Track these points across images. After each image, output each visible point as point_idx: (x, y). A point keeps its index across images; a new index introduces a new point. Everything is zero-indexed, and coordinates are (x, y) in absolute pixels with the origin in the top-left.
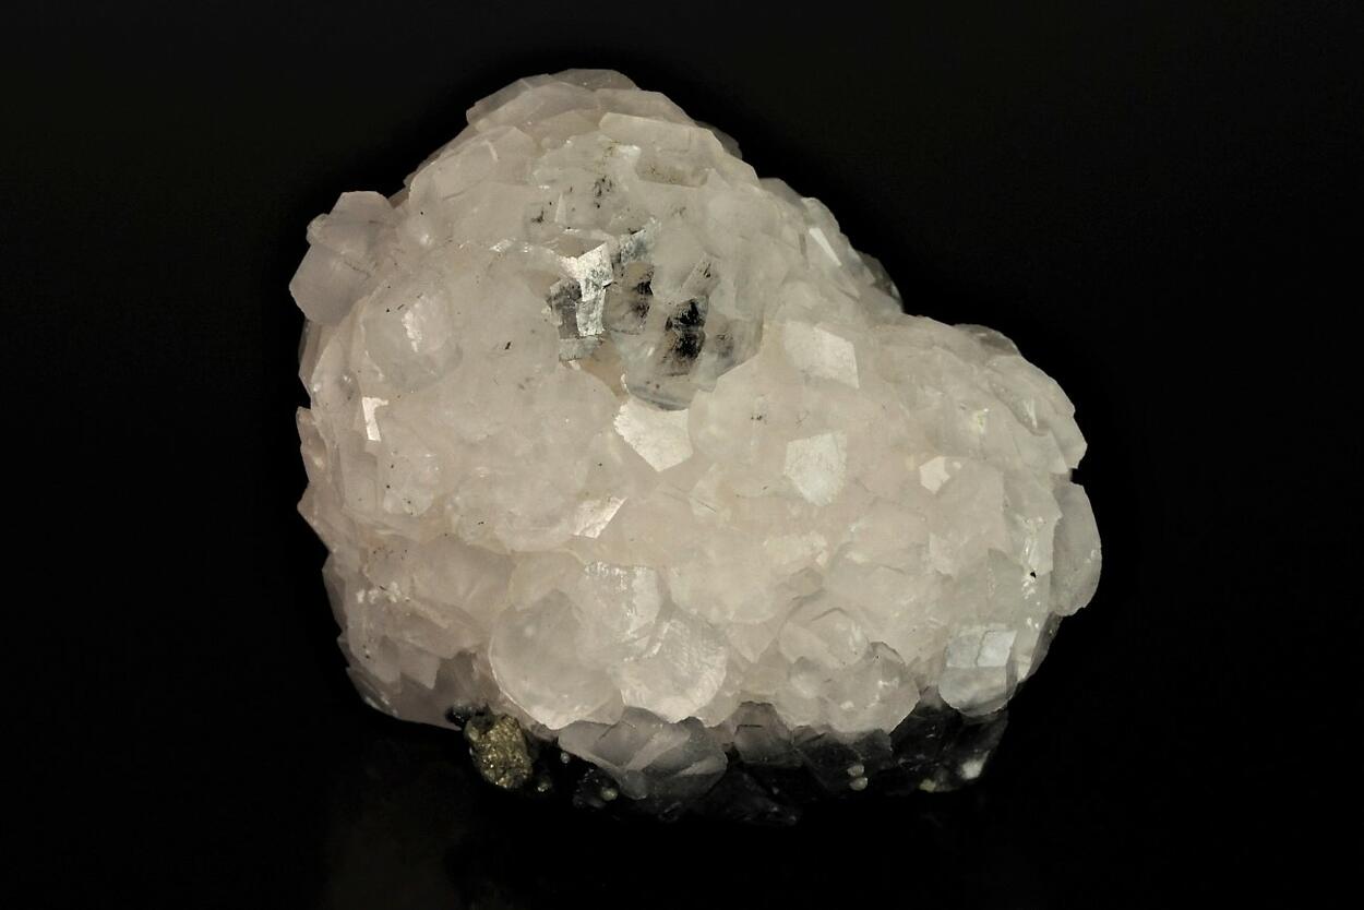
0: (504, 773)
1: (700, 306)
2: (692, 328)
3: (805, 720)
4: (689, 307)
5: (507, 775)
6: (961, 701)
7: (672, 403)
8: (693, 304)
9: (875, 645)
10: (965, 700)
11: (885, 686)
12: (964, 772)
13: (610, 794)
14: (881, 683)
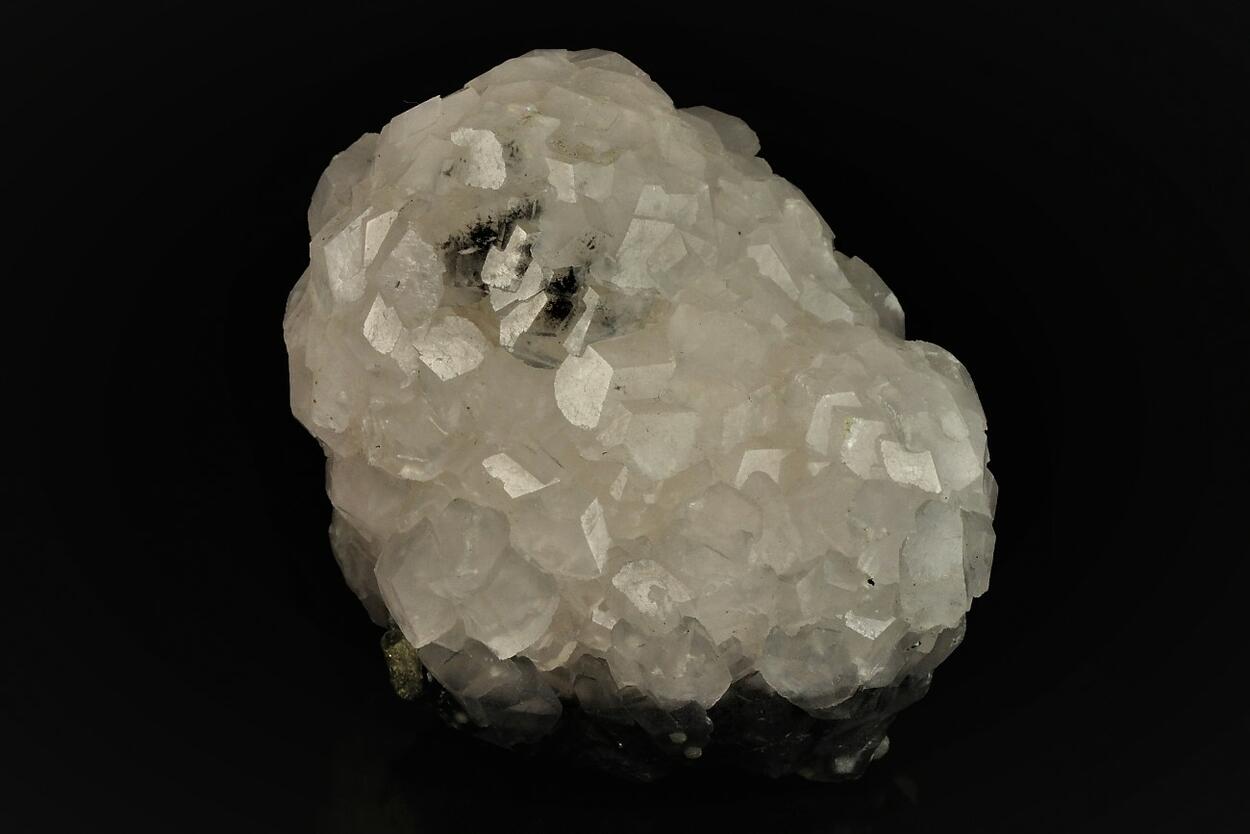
0: (405, 683)
1: (579, 276)
2: (567, 294)
3: (634, 681)
4: (567, 274)
5: (406, 686)
6: (792, 692)
7: (542, 362)
8: (571, 270)
9: (688, 620)
10: (796, 692)
11: (692, 660)
12: (835, 767)
13: (461, 718)
14: (689, 656)
